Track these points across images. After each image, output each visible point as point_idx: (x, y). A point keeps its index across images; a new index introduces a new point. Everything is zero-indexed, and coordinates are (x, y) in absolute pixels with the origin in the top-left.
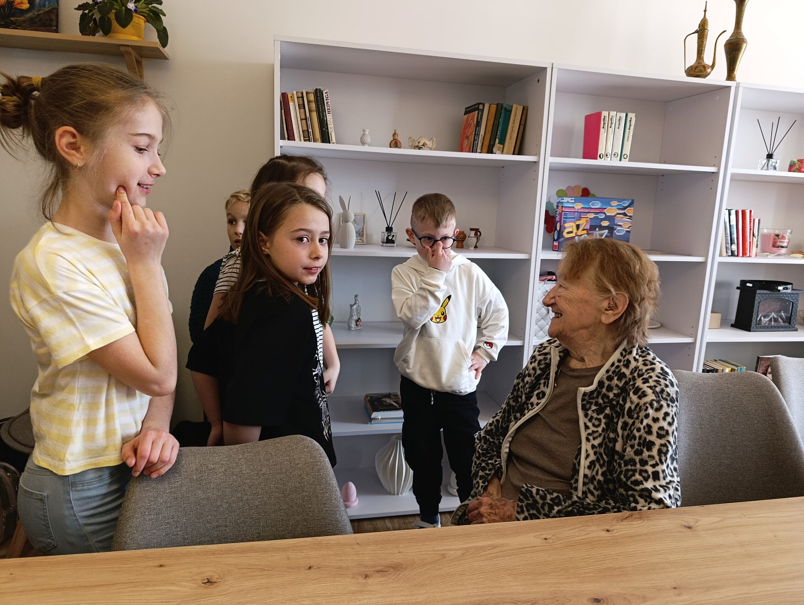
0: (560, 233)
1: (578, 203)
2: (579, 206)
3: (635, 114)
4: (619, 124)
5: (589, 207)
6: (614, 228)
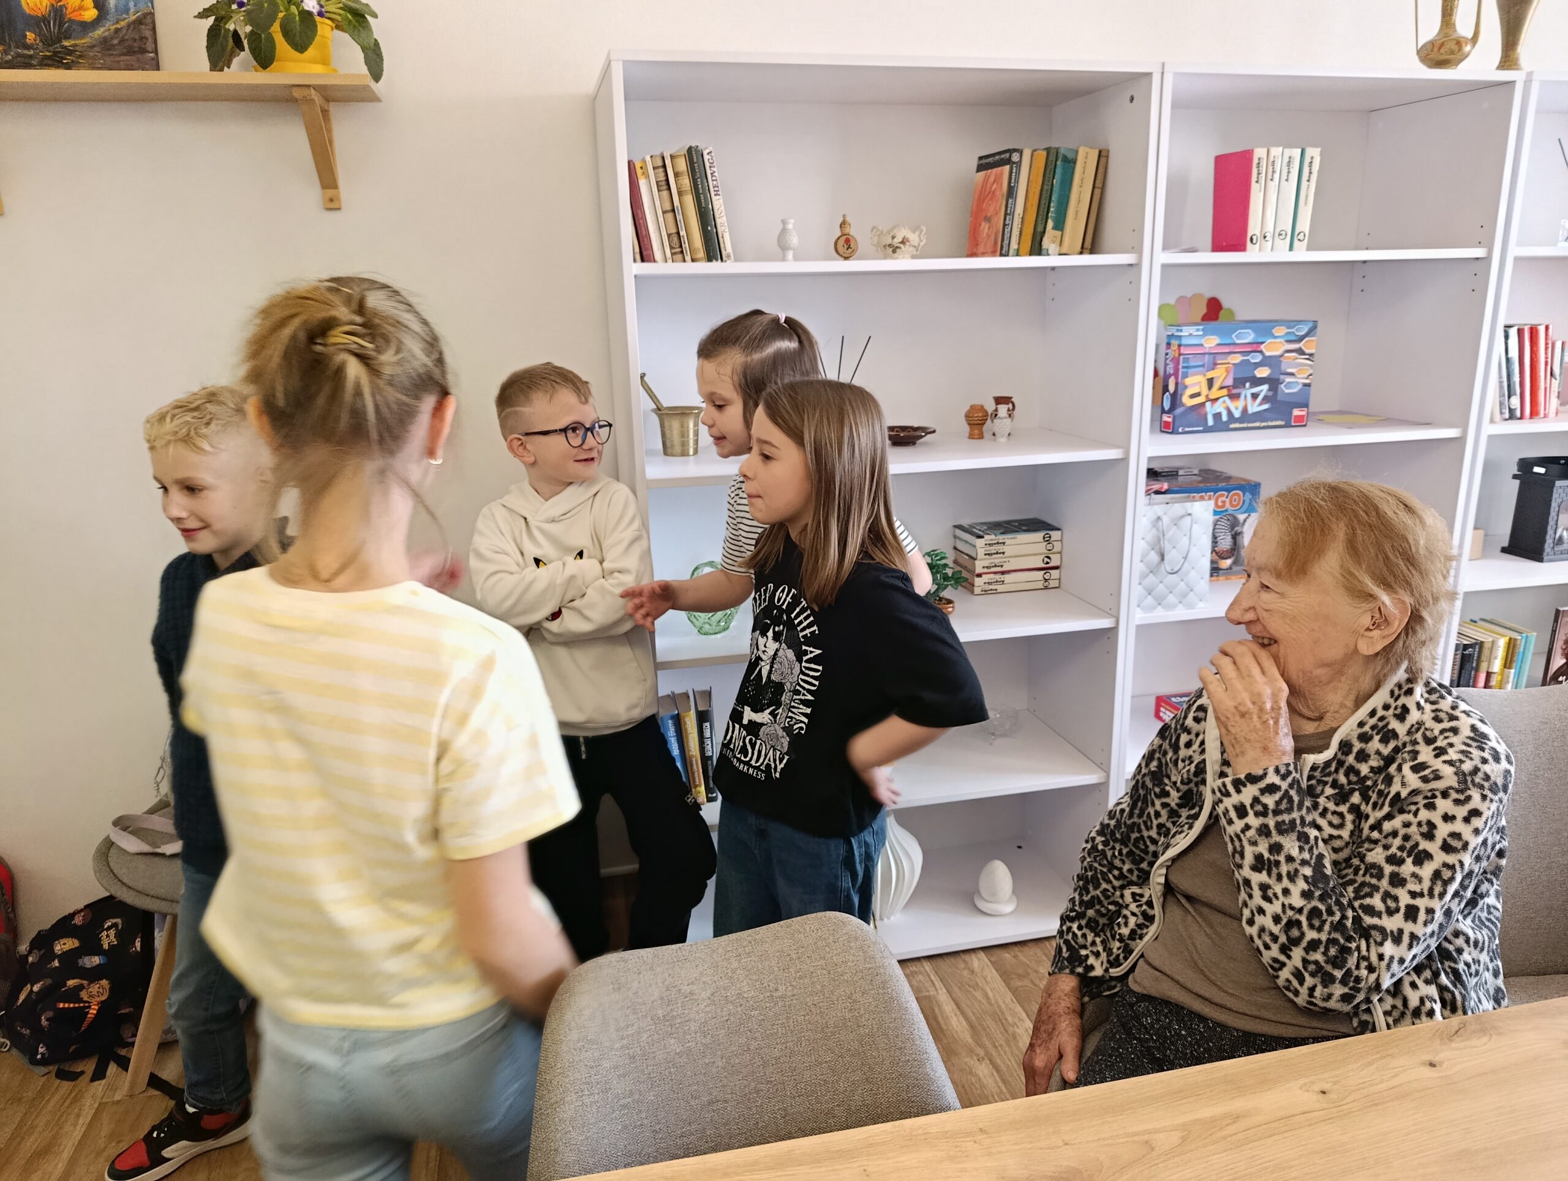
0: (1175, 398)
1: (1211, 335)
2: (1211, 342)
3: (1319, 149)
4: (1289, 172)
5: (1232, 342)
6: (1279, 380)
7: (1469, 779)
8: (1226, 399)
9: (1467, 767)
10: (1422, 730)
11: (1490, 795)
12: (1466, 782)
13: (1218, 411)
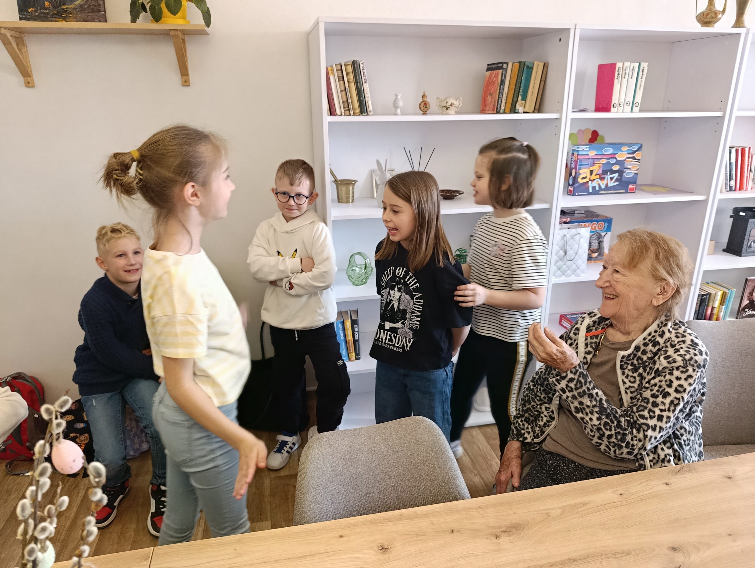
0: (575, 179)
1: (592, 150)
2: (592, 153)
3: (647, 63)
5: (602, 153)
6: (623, 171)
7: (688, 362)
8: (598, 180)
9: (687, 357)
10: (670, 341)
11: (697, 369)
12: (686, 363)
13: (594, 185)
